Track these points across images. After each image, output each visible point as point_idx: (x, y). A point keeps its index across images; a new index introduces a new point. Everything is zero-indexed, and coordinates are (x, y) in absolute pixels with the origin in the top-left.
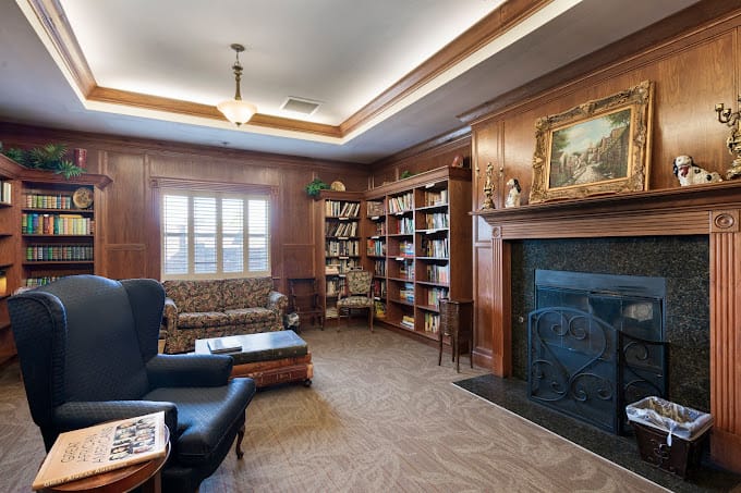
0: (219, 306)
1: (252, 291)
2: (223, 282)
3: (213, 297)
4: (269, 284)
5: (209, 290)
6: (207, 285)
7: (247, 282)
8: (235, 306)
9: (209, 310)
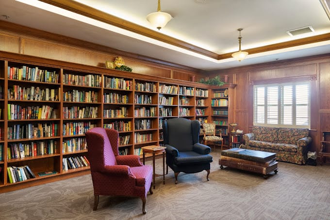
0: (274, 140)
1: (294, 135)
2: (279, 129)
3: (273, 135)
4: (305, 133)
5: (271, 132)
6: (271, 129)
7: (292, 130)
8: (283, 141)
9: (270, 142)
